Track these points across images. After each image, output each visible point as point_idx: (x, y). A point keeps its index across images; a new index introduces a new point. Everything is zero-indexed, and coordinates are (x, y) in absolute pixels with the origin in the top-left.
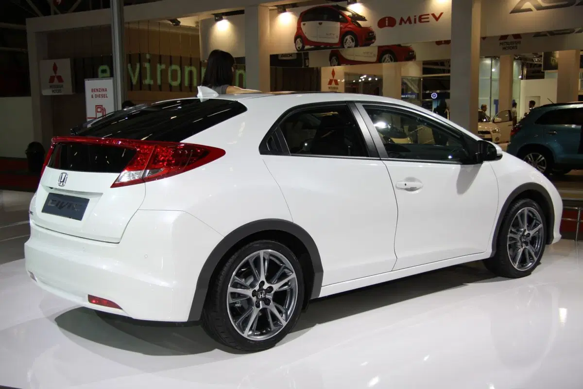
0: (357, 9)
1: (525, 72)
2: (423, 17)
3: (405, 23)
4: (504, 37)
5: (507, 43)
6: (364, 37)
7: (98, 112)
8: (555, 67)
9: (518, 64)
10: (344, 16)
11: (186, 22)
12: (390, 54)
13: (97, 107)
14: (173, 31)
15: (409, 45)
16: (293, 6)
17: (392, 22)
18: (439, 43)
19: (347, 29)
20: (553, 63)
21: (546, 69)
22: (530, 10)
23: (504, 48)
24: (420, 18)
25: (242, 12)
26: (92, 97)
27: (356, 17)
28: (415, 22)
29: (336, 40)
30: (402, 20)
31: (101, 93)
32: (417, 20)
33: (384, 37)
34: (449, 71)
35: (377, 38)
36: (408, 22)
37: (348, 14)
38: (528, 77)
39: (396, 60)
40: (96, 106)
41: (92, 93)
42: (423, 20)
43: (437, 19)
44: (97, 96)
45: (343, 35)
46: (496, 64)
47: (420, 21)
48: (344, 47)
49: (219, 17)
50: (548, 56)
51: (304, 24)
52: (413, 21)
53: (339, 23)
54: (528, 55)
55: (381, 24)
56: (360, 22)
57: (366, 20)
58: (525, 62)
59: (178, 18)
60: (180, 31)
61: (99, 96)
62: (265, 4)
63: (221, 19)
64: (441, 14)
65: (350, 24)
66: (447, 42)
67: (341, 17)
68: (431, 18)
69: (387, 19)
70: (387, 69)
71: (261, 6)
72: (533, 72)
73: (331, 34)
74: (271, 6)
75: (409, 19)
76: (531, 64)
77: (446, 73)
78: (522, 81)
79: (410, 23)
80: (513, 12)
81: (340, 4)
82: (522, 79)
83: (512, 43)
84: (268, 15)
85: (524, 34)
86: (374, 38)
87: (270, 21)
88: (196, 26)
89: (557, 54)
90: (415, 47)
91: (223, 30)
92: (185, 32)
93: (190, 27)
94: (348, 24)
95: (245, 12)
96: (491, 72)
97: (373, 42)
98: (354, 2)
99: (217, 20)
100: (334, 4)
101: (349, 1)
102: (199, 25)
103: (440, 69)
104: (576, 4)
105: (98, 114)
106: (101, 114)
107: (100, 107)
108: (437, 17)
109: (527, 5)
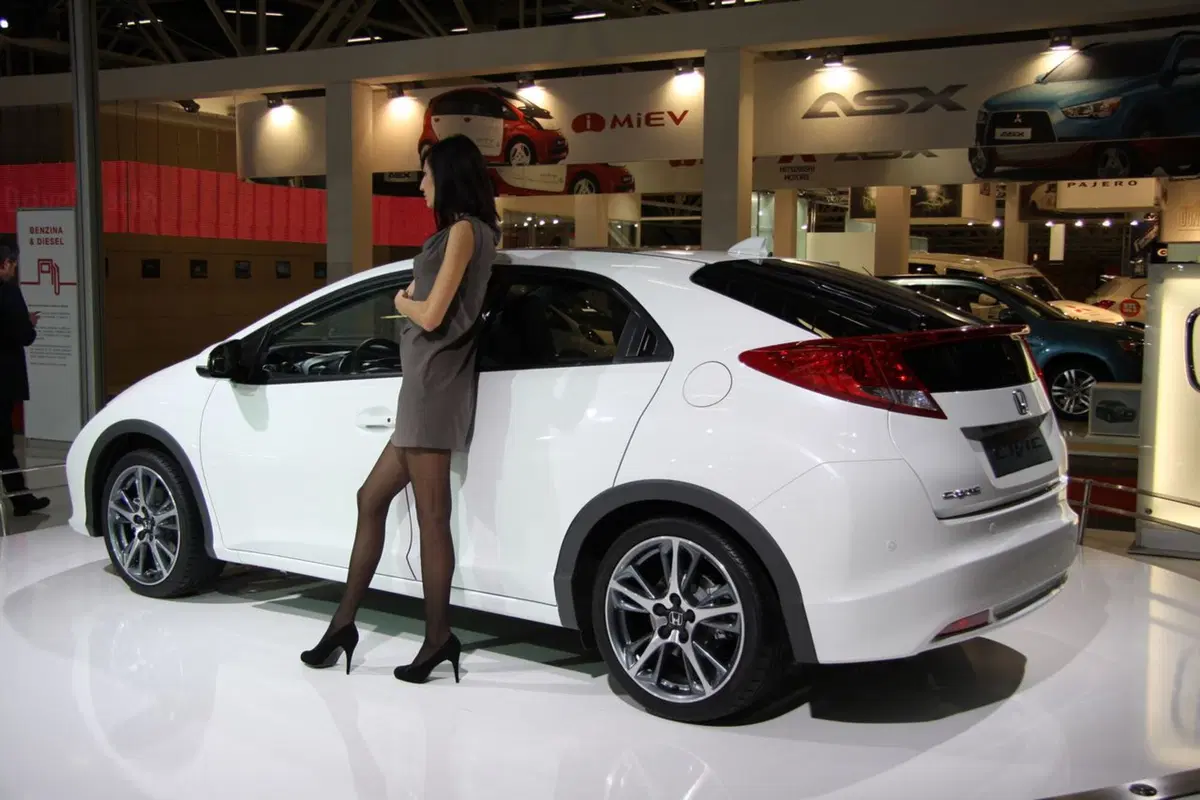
0: (534, 96)
1: (814, 219)
2: (652, 116)
3: (622, 125)
4: (787, 159)
5: (791, 168)
6: (547, 148)
7: (43, 272)
8: (871, 214)
9: (803, 205)
10: (510, 108)
11: (210, 106)
12: (588, 178)
13: (41, 262)
14: (186, 121)
15: (622, 164)
16: (416, 87)
17: (598, 123)
18: (675, 163)
19: (516, 132)
20: (866, 207)
21: (854, 215)
22: (834, 115)
23: (787, 178)
24: (648, 118)
25: (320, 93)
26: (32, 243)
27: (533, 112)
28: (639, 125)
29: (496, 151)
30: (615, 120)
31: (49, 236)
32: (643, 122)
33: (582, 149)
34: (699, 213)
35: (570, 147)
36: (626, 124)
37: (518, 104)
38: (821, 227)
39: (599, 191)
40: (39, 260)
41: (31, 236)
42: (652, 122)
43: (677, 121)
44: (40, 242)
45: (509, 143)
46: (766, 205)
47: (648, 122)
48: (510, 165)
49: (275, 100)
50: (859, 195)
51: (437, 120)
52: (635, 123)
53: (502, 121)
54: (821, 192)
55: (579, 125)
56: (539, 120)
57: (550, 118)
58: (813, 202)
59: (196, 98)
60: (198, 124)
61: (46, 241)
62: (367, 81)
63: (279, 103)
64: (685, 112)
65: (523, 124)
66: (690, 163)
67: (505, 109)
68: (667, 119)
69: (589, 117)
70: (583, 205)
71: (358, 83)
72: (826, 220)
73: (487, 139)
74: (375, 83)
75: (628, 119)
76: (821, 206)
77: (678, 215)
78: (809, 234)
79: (631, 126)
80: (807, 116)
81: (504, 86)
82: (809, 230)
83: (800, 169)
84: (369, 98)
85: (821, 155)
86: (565, 149)
87: (374, 111)
88: (230, 115)
89: (874, 192)
90: (633, 169)
91: (283, 123)
92: (207, 125)
93: (217, 115)
94: (518, 123)
95: (327, 91)
96: (758, 216)
97: (564, 158)
98: (530, 83)
99: (272, 106)
100: (493, 85)
101: (521, 82)
102: (237, 113)
103: (665, 208)
104: (909, 109)
105: (42, 275)
106: (49, 276)
107: (48, 262)
108: (678, 117)
109: (830, 106)
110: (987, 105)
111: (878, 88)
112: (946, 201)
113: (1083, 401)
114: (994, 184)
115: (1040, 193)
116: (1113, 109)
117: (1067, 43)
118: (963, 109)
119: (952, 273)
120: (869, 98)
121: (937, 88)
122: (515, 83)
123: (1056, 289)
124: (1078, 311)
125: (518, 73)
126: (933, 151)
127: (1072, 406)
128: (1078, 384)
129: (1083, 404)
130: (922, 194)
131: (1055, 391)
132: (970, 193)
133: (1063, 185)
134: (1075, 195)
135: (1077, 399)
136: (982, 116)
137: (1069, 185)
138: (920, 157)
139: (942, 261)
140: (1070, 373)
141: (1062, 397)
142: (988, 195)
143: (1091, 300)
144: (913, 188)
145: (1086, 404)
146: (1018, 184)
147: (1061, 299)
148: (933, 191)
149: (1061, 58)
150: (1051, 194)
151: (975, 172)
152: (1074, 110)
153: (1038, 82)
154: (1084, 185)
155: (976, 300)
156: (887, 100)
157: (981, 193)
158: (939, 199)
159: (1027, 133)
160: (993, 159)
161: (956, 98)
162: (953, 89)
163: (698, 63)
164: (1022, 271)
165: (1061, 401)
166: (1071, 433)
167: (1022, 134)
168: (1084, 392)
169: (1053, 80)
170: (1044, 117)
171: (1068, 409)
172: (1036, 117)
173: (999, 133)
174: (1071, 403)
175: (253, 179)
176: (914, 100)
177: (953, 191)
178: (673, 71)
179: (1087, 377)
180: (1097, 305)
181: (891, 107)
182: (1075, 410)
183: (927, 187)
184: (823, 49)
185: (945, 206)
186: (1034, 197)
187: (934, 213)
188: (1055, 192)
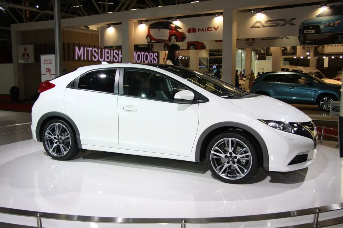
0: (177, 23)
1: (257, 57)
2: (209, 28)
3: (201, 31)
4: (247, 39)
5: (249, 42)
6: (181, 37)
8: (271, 55)
9: (254, 52)
10: (171, 26)
11: (92, 28)
12: (193, 46)
13: (47, 69)
14: (87, 32)
15: (202, 42)
16: (146, 21)
17: (194, 30)
18: (217, 41)
19: (172, 33)
20: (270, 53)
21: (266, 56)
22: (259, 27)
23: (248, 45)
25: (120, 23)
26: (44, 64)
27: (177, 27)
28: (205, 31)
29: (167, 38)
30: (199, 29)
32: (207, 30)
33: (190, 37)
34: (222, 55)
35: (187, 37)
37: (173, 26)
38: (259, 59)
39: (196, 49)
41: (44, 62)
42: (209, 30)
43: (216, 29)
44: (46, 63)
45: (170, 36)
46: (244, 53)
48: (171, 42)
49: (109, 26)
50: (268, 49)
51: (151, 30)
52: (204, 30)
53: (168, 30)
54: (259, 49)
55: (189, 31)
56: (178, 30)
57: (182, 29)
58: (257, 52)
59: (89, 25)
60: (89, 32)
61: (48, 63)
62: (132, 20)
63: (110, 26)
64: (218, 27)
66: (221, 41)
67: (169, 27)
69: (192, 29)
70: (192, 53)
71: (130, 20)
72: (261, 57)
73: (165, 35)
74: (135, 20)
76: (260, 53)
77: (220, 56)
79: (203, 31)
80: (252, 27)
81: (169, 21)
82: (256, 60)
83: (251, 42)
84: (133, 24)
85: (256, 38)
86: (185, 38)
87: (135, 29)
88: (97, 30)
89: (272, 49)
90: (205, 43)
91: (111, 31)
92: (92, 33)
93: (94, 30)
94: (173, 30)
95: (122, 23)
96: (242, 56)
97: (185, 40)
98: (176, 20)
99: (108, 27)
100: (166, 21)
101: (174, 19)
102: (99, 29)
103: (217, 54)
104: (280, 25)
105: (47, 72)
106: (49, 72)
107: (48, 69)
108: (216, 28)
109: (258, 25)
110: (302, 24)
111: (272, 20)
112: (292, 51)
113: (329, 106)
114: (306, 46)
115: (320, 49)
116: (339, 24)
117: (326, 5)
118: (296, 25)
119: (294, 71)
120: (269, 22)
121: (288, 19)
122: (172, 20)
123: (324, 75)
124: (330, 81)
125: (173, 17)
126: (288, 37)
127: (326, 108)
128: (328, 101)
129: (329, 107)
130: (285, 49)
131: (321, 103)
132: (299, 48)
133: (326, 46)
134: (330, 49)
135: (327, 106)
136: (300, 27)
137: (328, 46)
138: (285, 39)
139: (291, 68)
140: (325, 98)
141: (323, 105)
142: (305, 49)
143: (334, 78)
144: (283, 47)
145: (330, 107)
146: (314, 46)
147: (325, 78)
148: (289, 48)
149: (324, 10)
150: (323, 49)
151: (300, 43)
152: (327, 24)
153: (317, 17)
154: (332, 46)
155: (300, 78)
156: (274, 23)
157: (302, 49)
158: (291, 50)
159: (313, 31)
160: (305, 39)
161: (293, 22)
162: (293, 19)
163: (221, 13)
164: (314, 70)
165: (323, 106)
166: (325, 115)
167: (312, 32)
168: (329, 104)
169: (321, 16)
170: (318, 27)
171: (325, 108)
172: (316, 27)
173: (305, 31)
174: (325, 106)
175: (103, 47)
176: (282, 23)
177: (294, 48)
178: (215, 16)
179: (330, 99)
180: (336, 80)
181: (275, 25)
182: (326, 109)
183: (287, 47)
184: (256, 9)
185: (292, 52)
186: (318, 50)
187: (289, 54)
188: (324, 48)
